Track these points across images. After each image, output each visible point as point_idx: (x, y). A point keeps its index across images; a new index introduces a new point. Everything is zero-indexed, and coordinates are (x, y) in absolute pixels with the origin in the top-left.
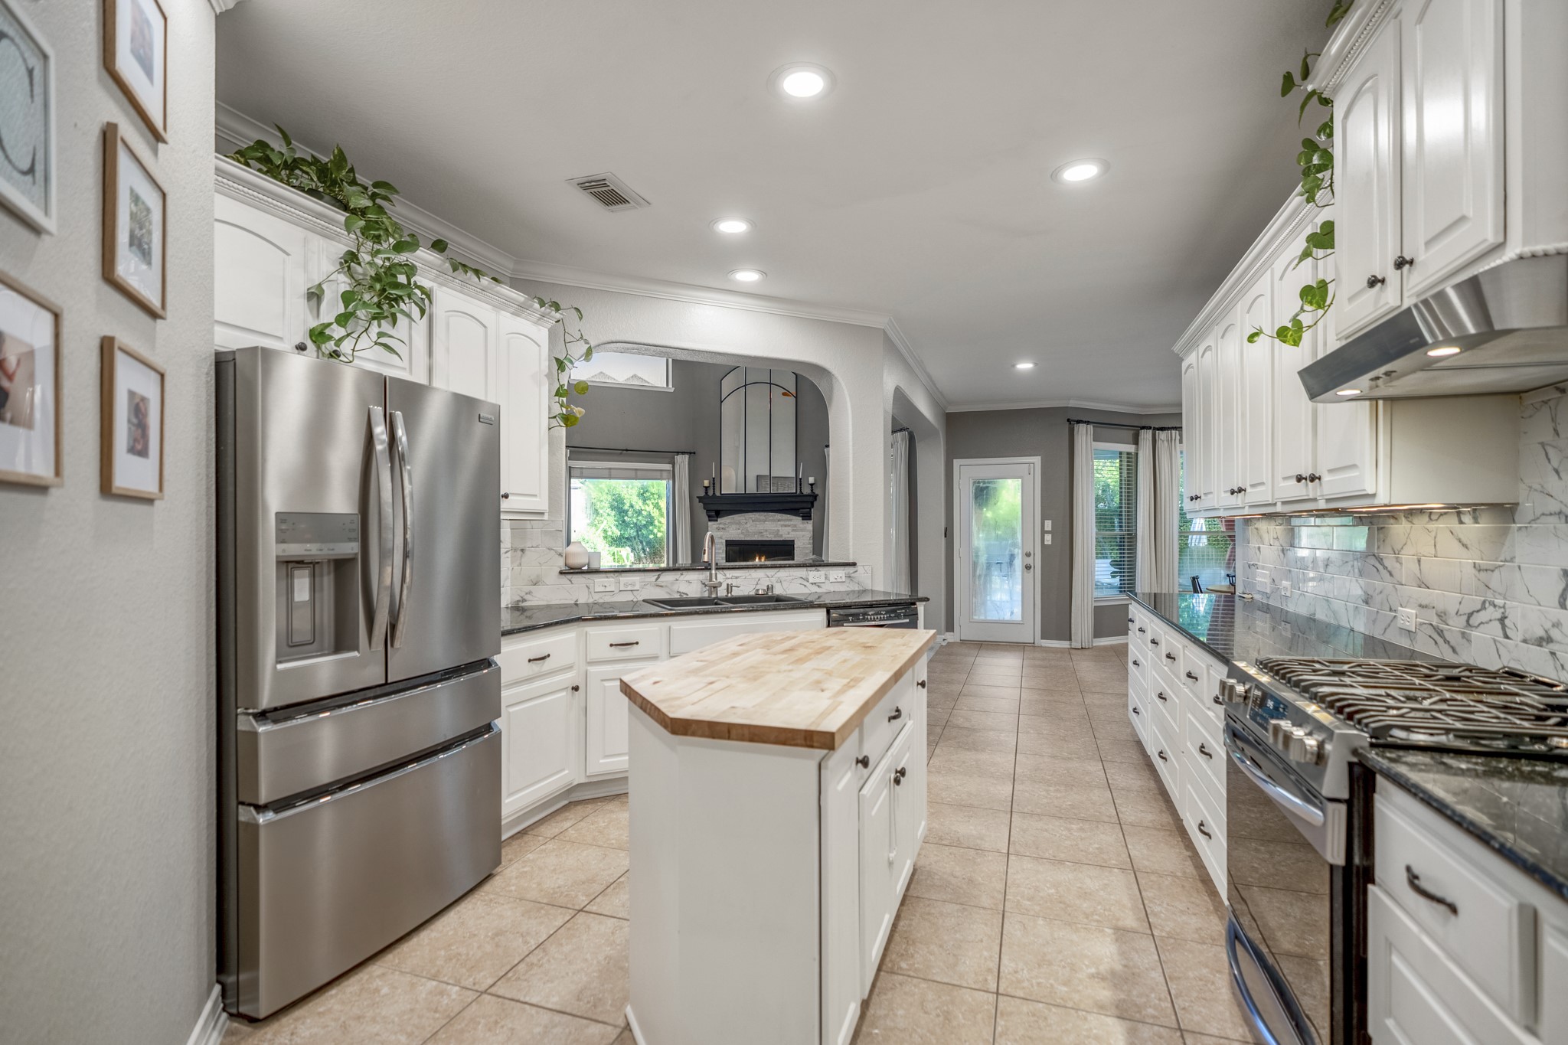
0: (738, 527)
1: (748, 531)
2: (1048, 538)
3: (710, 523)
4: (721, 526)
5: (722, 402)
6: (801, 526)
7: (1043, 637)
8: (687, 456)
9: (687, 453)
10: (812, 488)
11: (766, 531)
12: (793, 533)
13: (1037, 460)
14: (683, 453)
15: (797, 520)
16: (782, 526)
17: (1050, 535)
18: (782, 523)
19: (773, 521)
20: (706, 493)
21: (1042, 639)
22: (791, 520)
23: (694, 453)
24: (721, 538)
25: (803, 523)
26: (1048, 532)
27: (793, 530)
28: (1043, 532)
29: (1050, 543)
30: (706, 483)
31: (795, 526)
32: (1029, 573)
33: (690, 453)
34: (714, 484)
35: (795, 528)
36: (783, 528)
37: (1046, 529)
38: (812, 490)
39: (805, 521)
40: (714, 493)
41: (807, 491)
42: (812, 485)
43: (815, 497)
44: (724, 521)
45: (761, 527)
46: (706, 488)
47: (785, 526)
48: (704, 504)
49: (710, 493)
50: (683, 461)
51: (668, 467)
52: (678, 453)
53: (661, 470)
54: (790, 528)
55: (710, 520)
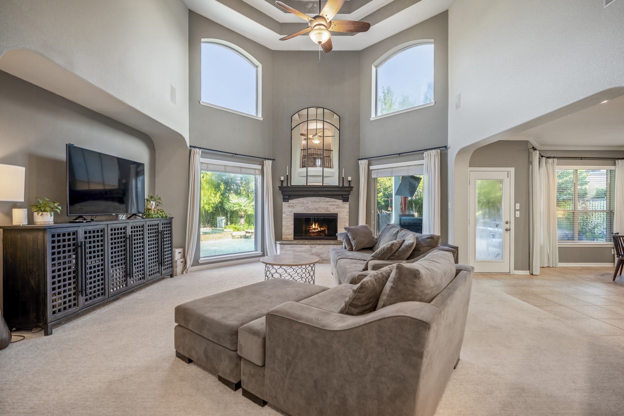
0: (302, 205)
1: (308, 208)
2: (518, 213)
3: (284, 203)
4: (291, 205)
5: (292, 130)
6: (342, 205)
7: (515, 269)
8: (271, 161)
9: (271, 159)
10: (350, 183)
11: (320, 208)
12: (336, 209)
13: (512, 170)
14: (268, 159)
15: (339, 202)
16: (330, 205)
17: (519, 212)
18: (330, 203)
19: (325, 202)
20: (282, 184)
21: (515, 270)
22: (335, 202)
23: (274, 160)
24: (291, 212)
25: (343, 204)
26: (518, 210)
27: (337, 208)
28: (516, 210)
29: (519, 216)
30: (282, 178)
31: (338, 205)
32: (507, 233)
33: (273, 160)
34: (287, 179)
35: (338, 207)
36: (331, 206)
37: (517, 208)
38: (350, 185)
39: (345, 202)
40: (287, 185)
41: (346, 185)
42: (350, 181)
43: (351, 188)
44: (292, 202)
45: (317, 205)
46: (282, 181)
47: (332, 205)
48: (282, 191)
49: (285, 185)
50: (268, 164)
51: (260, 167)
52: (266, 159)
53: (255, 169)
54: (335, 206)
55: (284, 201)
